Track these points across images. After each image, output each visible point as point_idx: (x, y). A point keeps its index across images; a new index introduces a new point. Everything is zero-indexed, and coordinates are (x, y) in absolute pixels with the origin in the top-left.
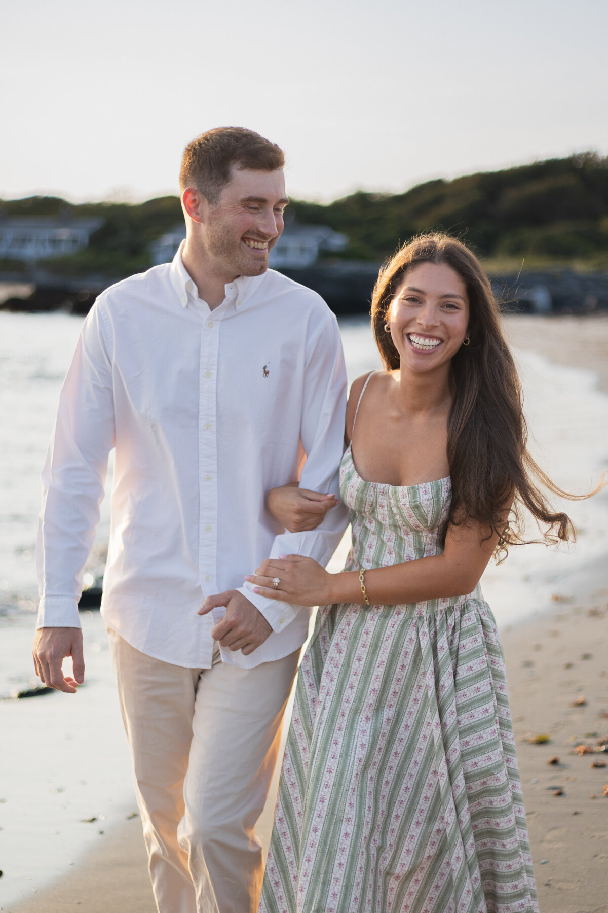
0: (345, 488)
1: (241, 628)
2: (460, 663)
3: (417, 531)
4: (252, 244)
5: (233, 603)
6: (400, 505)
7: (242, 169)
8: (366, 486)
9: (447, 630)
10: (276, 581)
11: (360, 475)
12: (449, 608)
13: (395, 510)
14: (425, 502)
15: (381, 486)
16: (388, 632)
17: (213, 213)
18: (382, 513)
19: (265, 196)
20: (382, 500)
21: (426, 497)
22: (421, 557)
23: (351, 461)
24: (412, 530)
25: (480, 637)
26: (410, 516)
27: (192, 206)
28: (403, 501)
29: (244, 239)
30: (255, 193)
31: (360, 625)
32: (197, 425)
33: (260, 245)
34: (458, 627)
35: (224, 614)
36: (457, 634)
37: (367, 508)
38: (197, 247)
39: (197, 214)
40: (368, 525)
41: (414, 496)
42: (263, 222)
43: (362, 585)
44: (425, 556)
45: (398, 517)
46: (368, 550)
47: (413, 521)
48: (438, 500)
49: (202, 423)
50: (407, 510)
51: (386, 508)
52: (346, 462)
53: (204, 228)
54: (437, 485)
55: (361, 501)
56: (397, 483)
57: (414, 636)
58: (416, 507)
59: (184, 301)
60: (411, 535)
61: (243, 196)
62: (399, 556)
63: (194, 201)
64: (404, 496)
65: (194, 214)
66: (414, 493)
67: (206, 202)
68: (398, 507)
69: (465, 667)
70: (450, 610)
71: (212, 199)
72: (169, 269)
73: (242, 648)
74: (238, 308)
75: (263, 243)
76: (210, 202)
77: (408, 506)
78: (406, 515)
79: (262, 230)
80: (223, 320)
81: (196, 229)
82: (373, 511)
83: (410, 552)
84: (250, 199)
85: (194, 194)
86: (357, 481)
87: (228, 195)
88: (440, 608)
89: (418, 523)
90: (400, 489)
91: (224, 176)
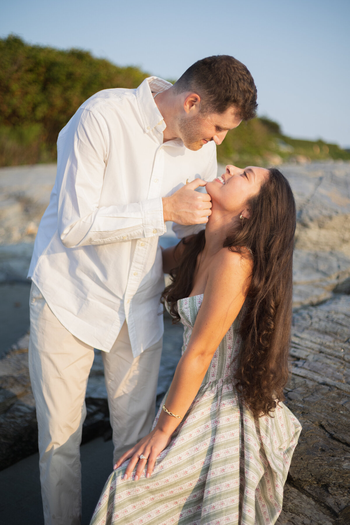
36: (219, 397)
48: (194, 309)
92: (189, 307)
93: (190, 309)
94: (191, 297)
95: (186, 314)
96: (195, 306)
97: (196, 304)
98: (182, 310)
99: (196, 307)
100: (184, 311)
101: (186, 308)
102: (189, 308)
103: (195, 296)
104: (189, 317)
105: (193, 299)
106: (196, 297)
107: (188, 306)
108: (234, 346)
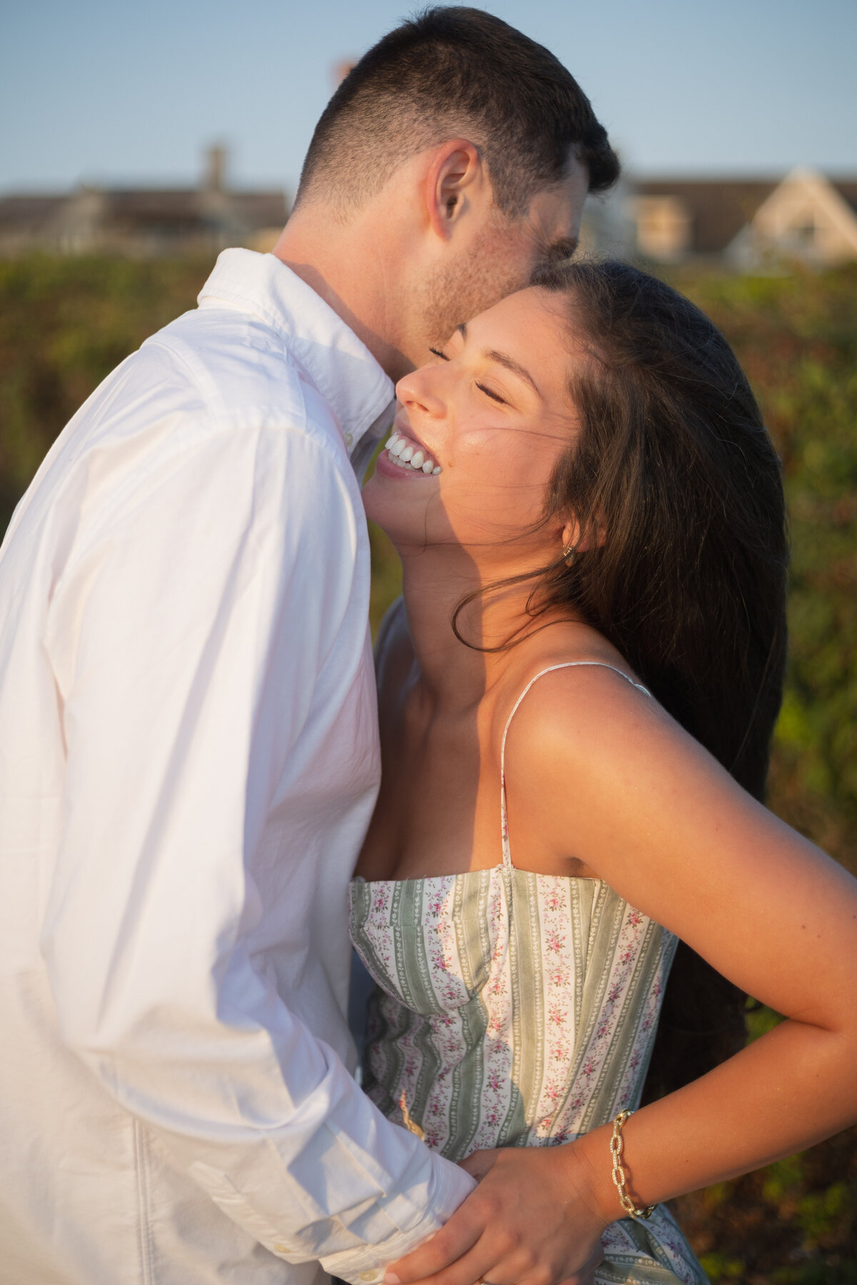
92: (391, 924)
93: (395, 931)
94: (405, 882)
95: (377, 951)
96: (416, 921)
97: (420, 913)
98: (364, 932)
99: (419, 929)
100: (370, 937)
101: (379, 927)
102: (392, 928)
103: (420, 881)
104: (387, 962)
105: (410, 892)
106: (422, 884)
107: (388, 921)
108: (570, 1089)
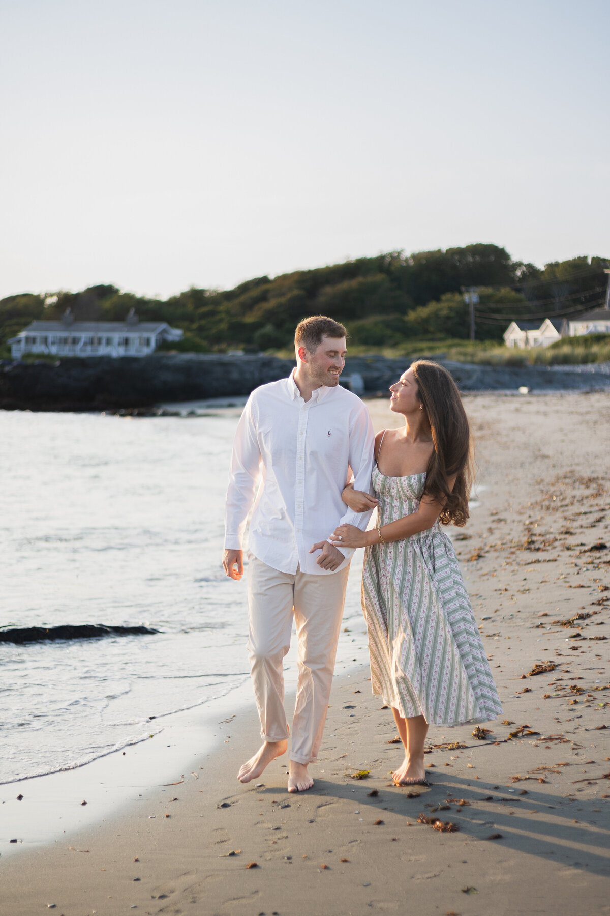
0: (376, 481)
1: (330, 558)
2: (436, 560)
3: (410, 499)
4: (331, 372)
5: (325, 547)
6: (403, 486)
7: (327, 337)
8: (386, 478)
9: (426, 545)
10: (340, 537)
11: (382, 474)
12: (426, 536)
13: (400, 489)
14: (414, 483)
15: (393, 478)
16: (400, 550)
17: (313, 359)
18: (394, 492)
19: (338, 350)
20: (394, 485)
21: (415, 481)
22: (412, 513)
23: (377, 469)
24: (408, 498)
25: (443, 548)
26: (407, 491)
27: (302, 355)
28: (404, 483)
29: (329, 370)
30: (333, 348)
31: (386, 549)
32: (296, 458)
33: (335, 373)
34: (432, 544)
35: (320, 553)
37: (387, 490)
38: (304, 374)
39: (305, 359)
40: (386, 500)
41: (409, 481)
42: (337, 361)
43: (380, 535)
44: (413, 512)
45: (401, 493)
46: (386, 512)
47: (409, 493)
48: (421, 483)
49: (298, 456)
50: (406, 488)
51: (395, 489)
52: (375, 469)
53: (308, 365)
54: (420, 476)
55: (384, 486)
56: (400, 476)
57: (412, 550)
58: (410, 486)
59: (293, 398)
60: (407, 502)
61: (328, 350)
62: (401, 513)
63: (304, 352)
64: (404, 481)
65: (303, 359)
66: (410, 479)
67: (309, 353)
68: (402, 487)
69: (439, 561)
70: (427, 537)
71: (312, 351)
72: (287, 381)
73: (331, 568)
74: (318, 402)
75: (336, 372)
76: (311, 353)
77: (406, 485)
78: (405, 490)
79: (337, 365)
80: (311, 408)
81: (303, 366)
82: (389, 491)
83: (406, 510)
84: (331, 351)
85: (304, 350)
86: (381, 477)
87: (320, 349)
88: (422, 536)
89: (411, 494)
90: (402, 478)
91: (319, 340)
